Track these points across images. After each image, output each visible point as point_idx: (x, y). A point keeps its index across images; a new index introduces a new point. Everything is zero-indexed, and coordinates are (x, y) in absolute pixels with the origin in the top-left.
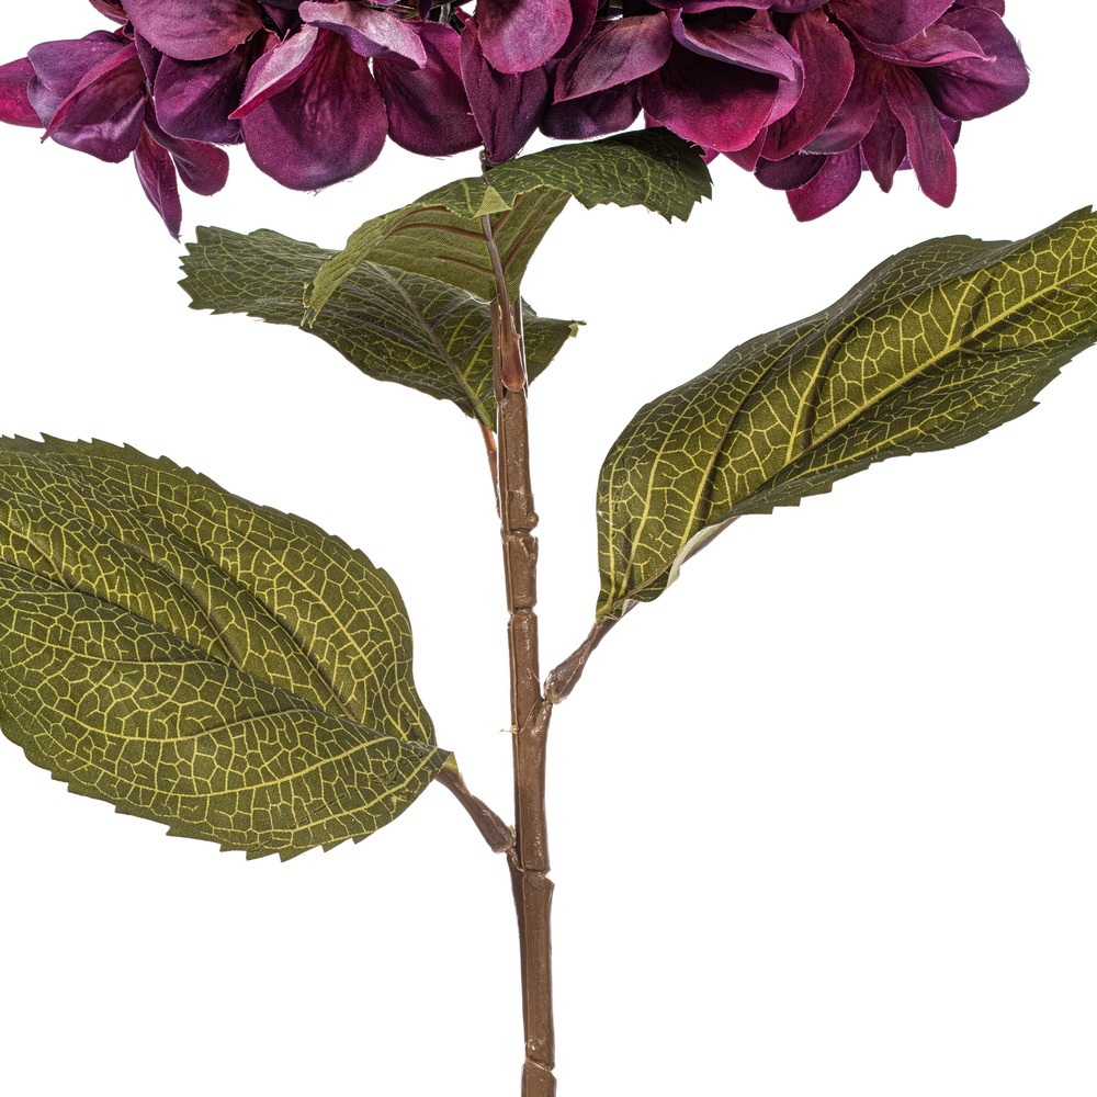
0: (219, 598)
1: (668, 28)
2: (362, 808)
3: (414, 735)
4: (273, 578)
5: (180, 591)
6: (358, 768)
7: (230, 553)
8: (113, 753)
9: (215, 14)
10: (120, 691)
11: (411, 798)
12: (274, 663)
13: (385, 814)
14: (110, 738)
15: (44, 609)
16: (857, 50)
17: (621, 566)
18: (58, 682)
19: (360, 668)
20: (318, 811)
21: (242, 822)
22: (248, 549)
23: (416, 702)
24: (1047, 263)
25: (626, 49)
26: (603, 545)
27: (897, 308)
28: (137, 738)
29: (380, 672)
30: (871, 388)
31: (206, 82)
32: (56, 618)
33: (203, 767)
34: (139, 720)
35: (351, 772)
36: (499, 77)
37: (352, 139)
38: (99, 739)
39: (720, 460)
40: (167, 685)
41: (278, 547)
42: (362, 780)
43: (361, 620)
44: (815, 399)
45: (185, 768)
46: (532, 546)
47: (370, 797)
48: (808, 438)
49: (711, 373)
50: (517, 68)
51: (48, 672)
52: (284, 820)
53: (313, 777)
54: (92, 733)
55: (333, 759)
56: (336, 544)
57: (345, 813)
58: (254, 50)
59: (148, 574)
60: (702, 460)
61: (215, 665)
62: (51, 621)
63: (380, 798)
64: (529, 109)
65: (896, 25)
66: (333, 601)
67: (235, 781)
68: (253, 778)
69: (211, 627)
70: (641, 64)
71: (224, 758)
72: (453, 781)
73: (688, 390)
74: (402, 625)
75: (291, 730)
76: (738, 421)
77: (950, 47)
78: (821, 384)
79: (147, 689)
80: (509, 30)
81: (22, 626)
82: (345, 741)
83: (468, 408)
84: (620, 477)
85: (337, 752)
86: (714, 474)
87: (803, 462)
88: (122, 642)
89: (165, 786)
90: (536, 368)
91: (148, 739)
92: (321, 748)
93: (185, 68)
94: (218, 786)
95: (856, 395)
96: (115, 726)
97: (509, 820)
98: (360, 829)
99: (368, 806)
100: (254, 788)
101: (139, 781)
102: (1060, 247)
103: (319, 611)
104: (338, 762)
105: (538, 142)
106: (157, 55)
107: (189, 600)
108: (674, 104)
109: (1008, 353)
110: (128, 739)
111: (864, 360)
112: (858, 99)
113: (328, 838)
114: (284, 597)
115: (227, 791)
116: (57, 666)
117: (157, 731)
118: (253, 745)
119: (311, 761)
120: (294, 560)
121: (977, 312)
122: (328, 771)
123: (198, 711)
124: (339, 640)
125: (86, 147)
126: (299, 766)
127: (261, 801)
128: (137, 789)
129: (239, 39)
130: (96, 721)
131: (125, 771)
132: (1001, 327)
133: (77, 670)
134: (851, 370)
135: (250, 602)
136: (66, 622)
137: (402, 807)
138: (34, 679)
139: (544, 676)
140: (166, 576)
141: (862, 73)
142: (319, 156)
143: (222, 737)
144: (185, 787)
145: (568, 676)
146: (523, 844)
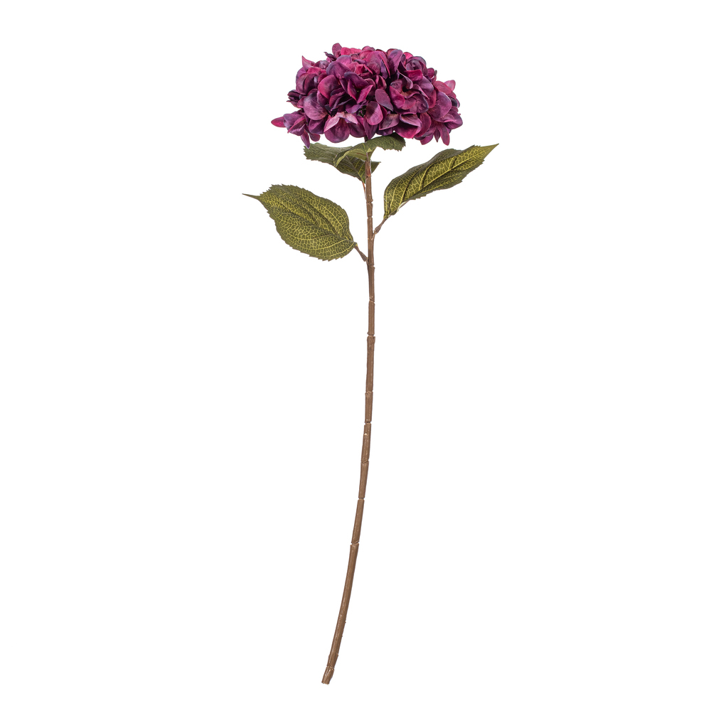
0: (315, 214)
1: (399, 117)
3: (350, 239)
4: (324, 211)
5: (309, 213)
7: (316, 206)
8: (299, 242)
9: (320, 112)
10: (299, 231)
11: (350, 251)
12: (325, 226)
13: (346, 253)
14: (299, 239)
16: (432, 119)
17: (388, 209)
18: (290, 230)
19: (340, 227)
20: (335, 253)
21: (322, 254)
22: (319, 205)
23: (350, 234)
24: (466, 155)
25: (391, 120)
26: (385, 205)
27: (439, 163)
28: (303, 239)
29: (344, 228)
30: (434, 177)
31: (317, 124)
32: (289, 218)
33: (315, 245)
34: (304, 236)
35: (340, 246)
36: (370, 125)
37: (344, 134)
38: (297, 239)
39: (407, 190)
40: (308, 230)
41: (325, 205)
42: (342, 247)
43: (340, 219)
44: (424, 179)
45: (312, 245)
46: (372, 205)
47: (343, 250)
48: (423, 186)
49: (403, 175)
50: (373, 124)
51: (288, 228)
52: (329, 254)
53: (333, 247)
56: (335, 204)
57: (339, 253)
58: (326, 119)
59: (303, 210)
60: (403, 190)
61: (315, 226)
63: (345, 251)
64: (375, 130)
65: (439, 115)
66: (335, 214)
67: (320, 247)
68: (323, 247)
69: (314, 220)
70: (394, 124)
71: (318, 243)
72: (357, 248)
73: (401, 177)
74: (347, 219)
75: (329, 238)
76: (410, 183)
77: (448, 118)
78: (425, 176)
79: (305, 231)
80: (372, 118)
82: (339, 240)
83: (360, 179)
84: (388, 193)
85: (337, 242)
86: (405, 192)
87: (421, 191)
88: (300, 222)
89: (309, 248)
90: (373, 171)
91: (305, 239)
92: (335, 241)
93: (314, 121)
94: (317, 248)
95: (432, 178)
96: (300, 237)
97: (367, 256)
98: (342, 256)
99: (343, 252)
101: (304, 247)
102: (469, 152)
103: (333, 217)
104: (338, 244)
105: (376, 135)
106: (310, 119)
107: (310, 215)
108: (400, 130)
109: (459, 171)
111: (433, 172)
112: (431, 127)
113: (336, 257)
114: (326, 214)
115: (319, 249)
116: (290, 227)
117: (307, 238)
118: (323, 241)
119: (333, 244)
120: (328, 207)
121: (454, 164)
122: (336, 245)
123: (314, 234)
124: (336, 222)
125: (294, 133)
126: (331, 245)
127: (325, 251)
129: (324, 116)
130: (296, 236)
131: (302, 245)
132: (458, 166)
133: (293, 227)
134: (431, 174)
135: (321, 215)
138: (286, 229)
139: (374, 229)
140: (306, 210)
141: (433, 121)
142: (338, 138)
143: (318, 239)
144: (312, 248)
145: (378, 229)
146: (369, 261)
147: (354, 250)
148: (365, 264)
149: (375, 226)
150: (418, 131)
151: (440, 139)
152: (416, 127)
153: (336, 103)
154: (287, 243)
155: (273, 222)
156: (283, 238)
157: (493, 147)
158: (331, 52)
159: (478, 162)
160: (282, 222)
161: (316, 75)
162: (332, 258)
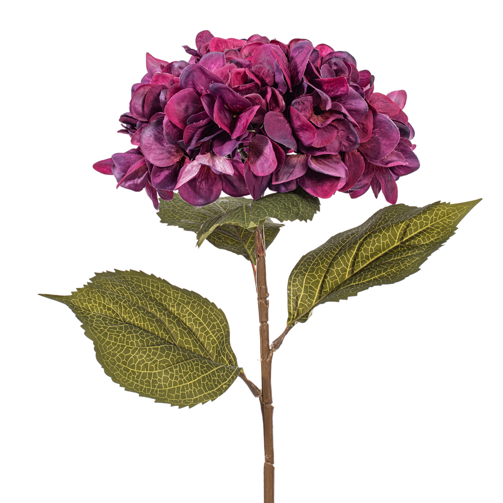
0: (170, 322)
1: (306, 161)
2: (214, 390)
3: (230, 362)
4: (187, 315)
5: (158, 321)
6: (213, 377)
7: (173, 306)
8: (138, 377)
9: (170, 152)
10: (139, 357)
11: (229, 385)
12: (187, 342)
13: (221, 392)
14: (137, 372)
15: (117, 332)
16: (365, 159)
17: (295, 309)
18: (122, 356)
19: (214, 342)
20: (200, 392)
21: (177, 397)
22: (179, 304)
23: (231, 351)
24: (426, 219)
25: (294, 167)
26: (289, 302)
27: (380, 232)
28: (145, 372)
29: (220, 342)
30: (372, 256)
31: (166, 172)
32: (121, 335)
33: (166, 380)
34: (146, 366)
35: (211, 378)
36: (256, 177)
37: (211, 191)
38: (134, 373)
39: (325, 277)
40: (155, 354)
41: (188, 303)
42: (214, 381)
43: (214, 326)
44: (355, 259)
45: (160, 380)
46: (267, 303)
47: (216, 386)
48: (353, 271)
49: (323, 246)
50: (261, 175)
51: (118, 352)
52: (190, 395)
53: (199, 381)
54: (132, 371)
55: (205, 375)
56: (206, 301)
57: (209, 392)
58: (181, 164)
59: (148, 316)
60: (320, 277)
61: (168, 344)
62: (119, 336)
63: (219, 386)
64: (265, 183)
65: (378, 154)
66: (205, 319)
67: (175, 384)
68: (181, 383)
69: (167, 331)
70: (298, 173)
71: (172, 377)
72: (243, 376)
73: (314, 251)
74: (227, 327)
75: (192, 366)
76: (331, 265)
77: (394, 158)
78: (357, 254)
79: (148, 356)
80: (259, 162)
81: (111, 338)
82: (209, 368)
83: (248, 257)
84: (295, 281)
85: (206, 372)
86: (323, 281)
87: (350, 279)
88: (141, 341)
89: (154, 386)
90: (268, 243)
91: (149, 372)
92: (201, 371)
93: (161, 169)
94: (170, 386)
95: (367, 258)
96: (139, 368)
97: (260, 387)
98: (213, 397)
99: (216, 389)
100: (181, 386)
101: (146, 385)
102: (430, 214)
103: (201, 324)
104: (207, 376)
105: (268, 192)
106: (152, 165)
107: (161, 324)
108: (308, 182)
109: (414, 247)
110: (143, 372)
111: (370, 248)
112: (365, 175)
113: (203, 400)
114: (190, 320)
115: (173, 387)
116: (121, 350)
117: (152, 369)
118: (181, 372)
119: (199, 376)
120: (193, 308)
121: (405, 233)
122: (204, 379)
123: (164, 362)
124: (207, 333)
125: (129, 188)
126: (195, 378)
127: (183, 390)
128: (145, 388)
129: (177, 160)
130: (133, 367)
131: (142, 383)
132: (412, 238)
133: (127, 351)
134: (366, 250)
135: (180, 322)
136: (124, 336)
137: (226, 389)
138: (114, 355)
139: (271, 343)
140: (154, 316)
141: (368, 165)
142: (201, 197)
143: (171, 370)
144: (160, 386)
145: (278, 343)
146: (264, 395)
147: (239, 380)
148: (257, 401)
149: (273, 337)
150: (341, 184)
151: (381, 194)
152: (338, 179)
153: (195, 138)
154: (115, 380)
155: (90, 344)
156: (108, 372)
157: (472, 204)
158: (194, 47)
159: (448, 231)
160: (108, 343)
161: (164, 88)
162: (196, 402)
